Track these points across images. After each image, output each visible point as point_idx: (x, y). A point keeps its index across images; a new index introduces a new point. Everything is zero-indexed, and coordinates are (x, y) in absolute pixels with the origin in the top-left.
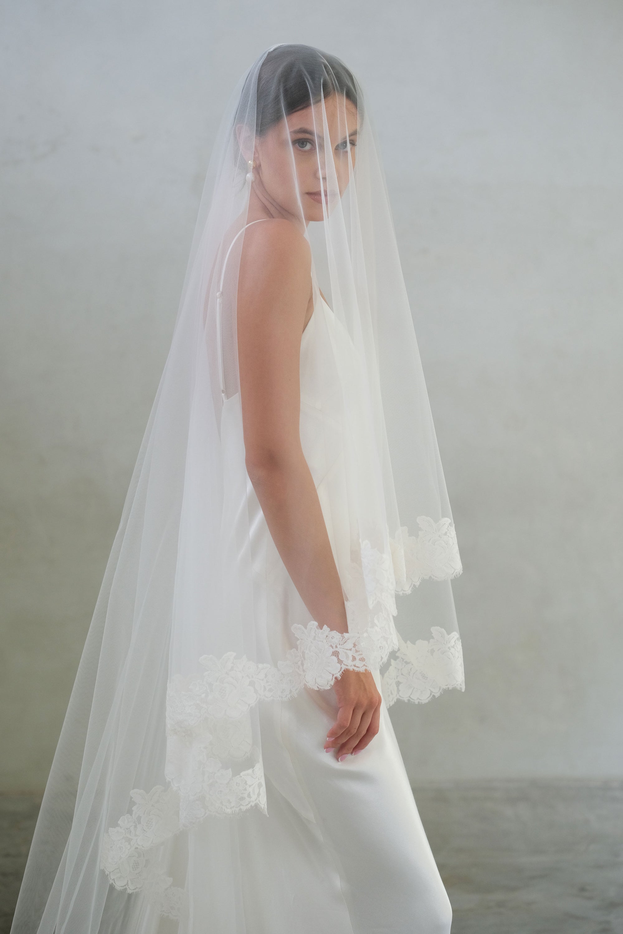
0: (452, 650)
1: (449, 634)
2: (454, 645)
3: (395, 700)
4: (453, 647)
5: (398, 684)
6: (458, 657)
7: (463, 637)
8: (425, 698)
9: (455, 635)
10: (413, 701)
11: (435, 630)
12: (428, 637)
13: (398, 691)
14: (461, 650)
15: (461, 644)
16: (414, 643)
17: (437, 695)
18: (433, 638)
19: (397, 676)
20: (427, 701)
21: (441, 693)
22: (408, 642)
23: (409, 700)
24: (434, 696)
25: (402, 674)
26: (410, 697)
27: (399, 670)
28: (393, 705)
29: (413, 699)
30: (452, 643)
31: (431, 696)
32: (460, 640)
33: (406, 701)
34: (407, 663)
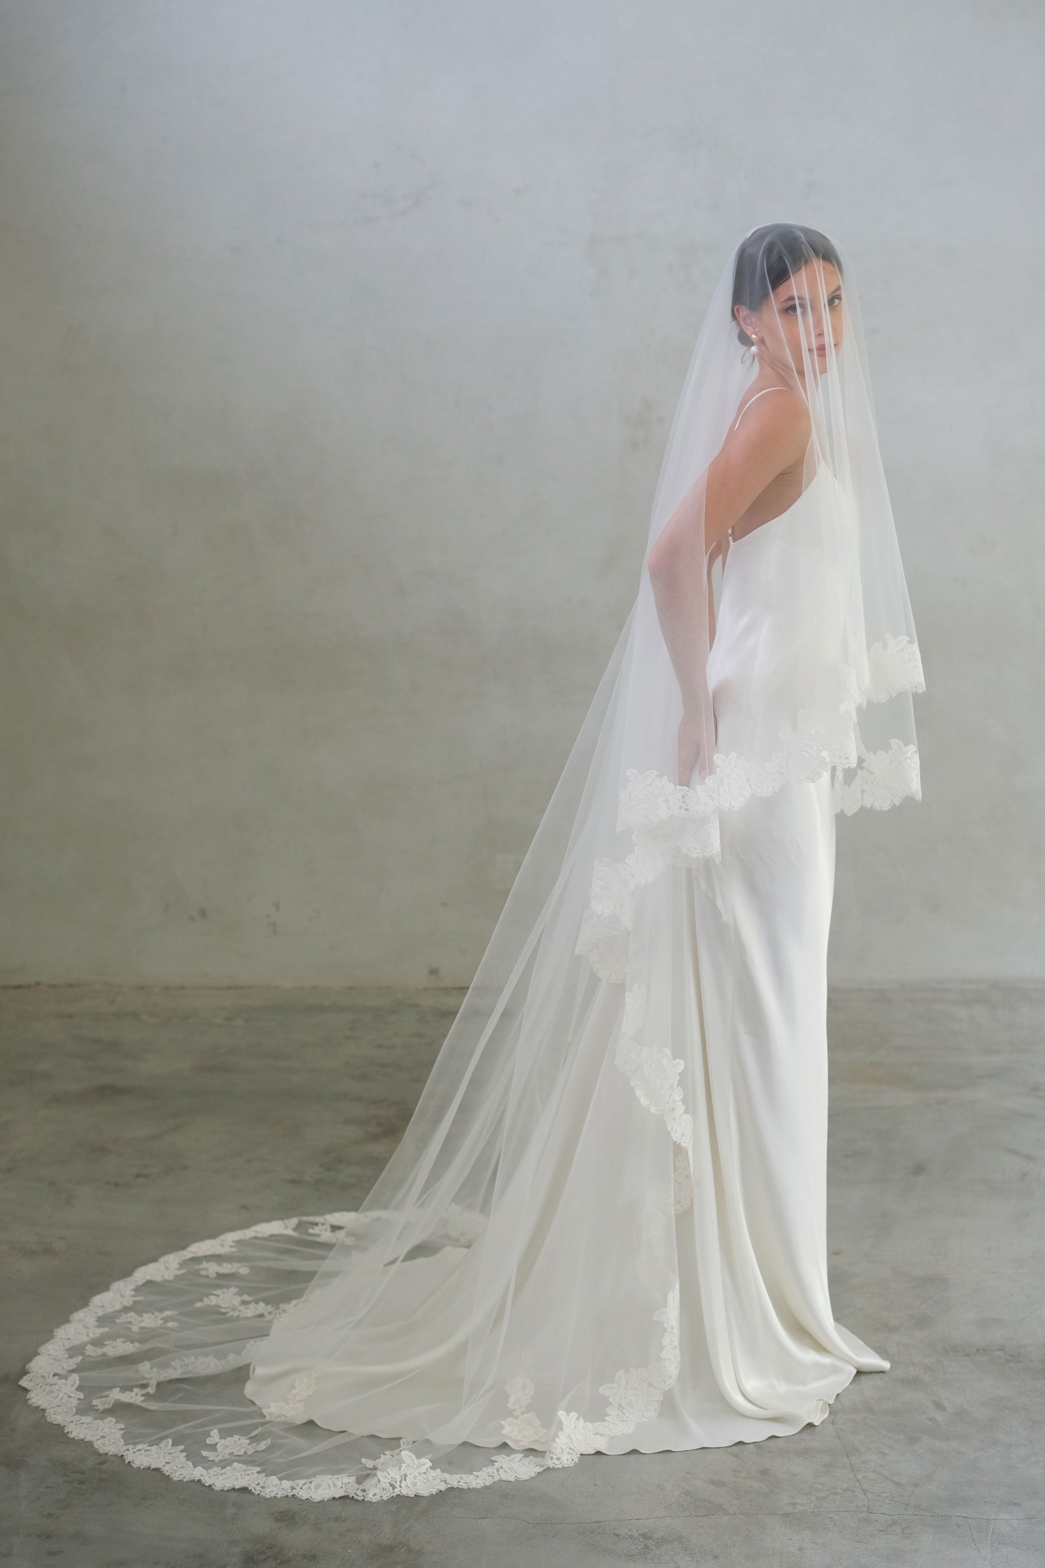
0: (909, 761)
1: (906, 745)
2: (910, 757)
3: (859, 807)
4: (910, 758)
5: (863, 791)
6: (914, 768)
7: (921, 751)
8: (886, 807)
9: (912, 748)
10: (875, 808)
11: (894, 742)
12: (887, 748)
13: (863, 798)
14: (919, 762)
15: (918, 757)
16: (875, 753)
17: (897, 804)
18: (891, 749)
19: (862, 785)
20: (887, 809)
21: (901, 802)
22: (871, 752)
23: (871, 807)
24: (894, 804)
25: (867, 783)
26: (872, 804)
27: (864, 779)
28: (857, 812)
29: (875, 807)
30: (909, 754)
31: (892, 804)
32: (918, 754)
33: (869, 807)
34: (872, 773)
